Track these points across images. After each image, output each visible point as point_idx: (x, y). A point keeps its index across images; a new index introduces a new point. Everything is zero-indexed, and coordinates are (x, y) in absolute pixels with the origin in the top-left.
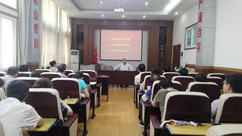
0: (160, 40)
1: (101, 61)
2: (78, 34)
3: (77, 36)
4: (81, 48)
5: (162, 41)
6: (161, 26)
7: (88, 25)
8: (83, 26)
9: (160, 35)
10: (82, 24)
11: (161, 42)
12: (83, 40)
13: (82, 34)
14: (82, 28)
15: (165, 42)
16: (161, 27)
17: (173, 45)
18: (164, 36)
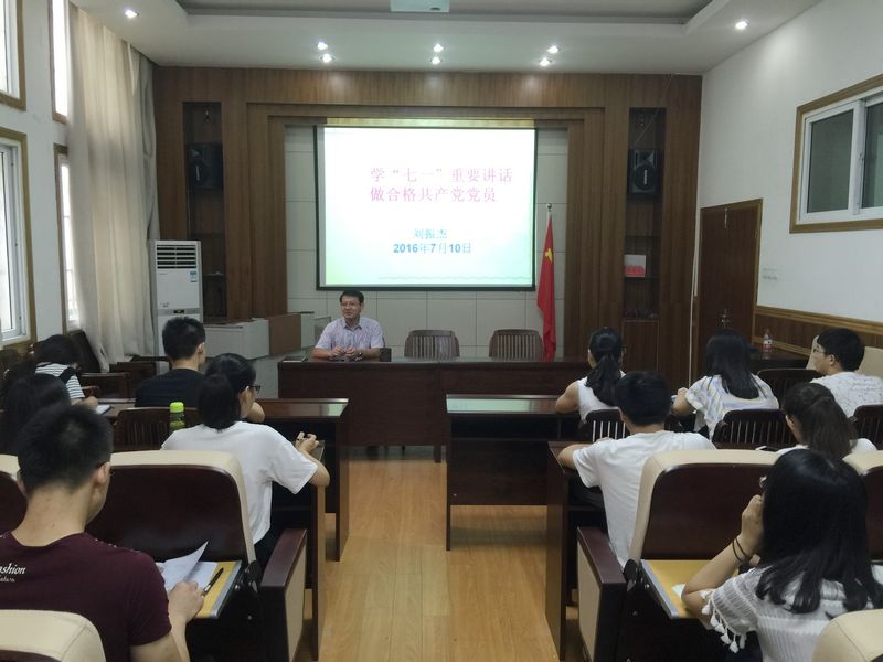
0: (632, 177)
1: (323, 293)
2: (194, 153)
5: (640, 184)
6: (638, 104)
7: (248, 104)
8: (216, 106)
9: (630, 152)
10: (211, 98)
11: (635, 189)
12: (220, 185)
13: (217, 150)
14: (214, 122)
15: (659, 189)
16: (634, 112)
17: (699, 206)
18: (651, 159)
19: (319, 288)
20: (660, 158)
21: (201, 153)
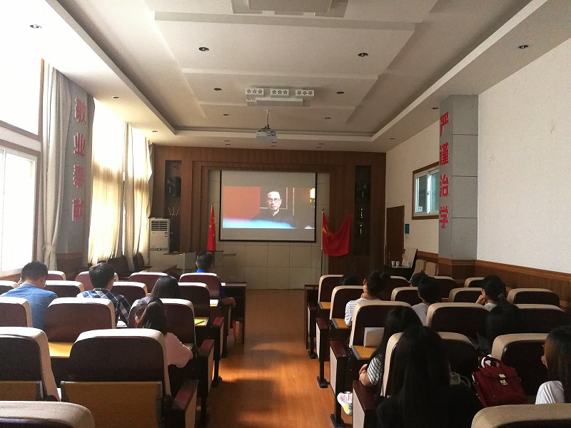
0: (357, 194)
1: (222, 243)
2: (168, 181)
3: (167, 186)
4: (176, 213)
5: (360, 197)
6: (359, 164)
7: (193, 162)
8: (179, 162)
9: (356, 184)
10: (178, 159)
11: (358, 200)
12: (179, 194)
13: (179, 180)
14: (178, 169)
15: (369, 199)
17: (386, 207)
18: (365, 186)
19: (220, 240)
20: (369, 187)
21: (171, 180)
